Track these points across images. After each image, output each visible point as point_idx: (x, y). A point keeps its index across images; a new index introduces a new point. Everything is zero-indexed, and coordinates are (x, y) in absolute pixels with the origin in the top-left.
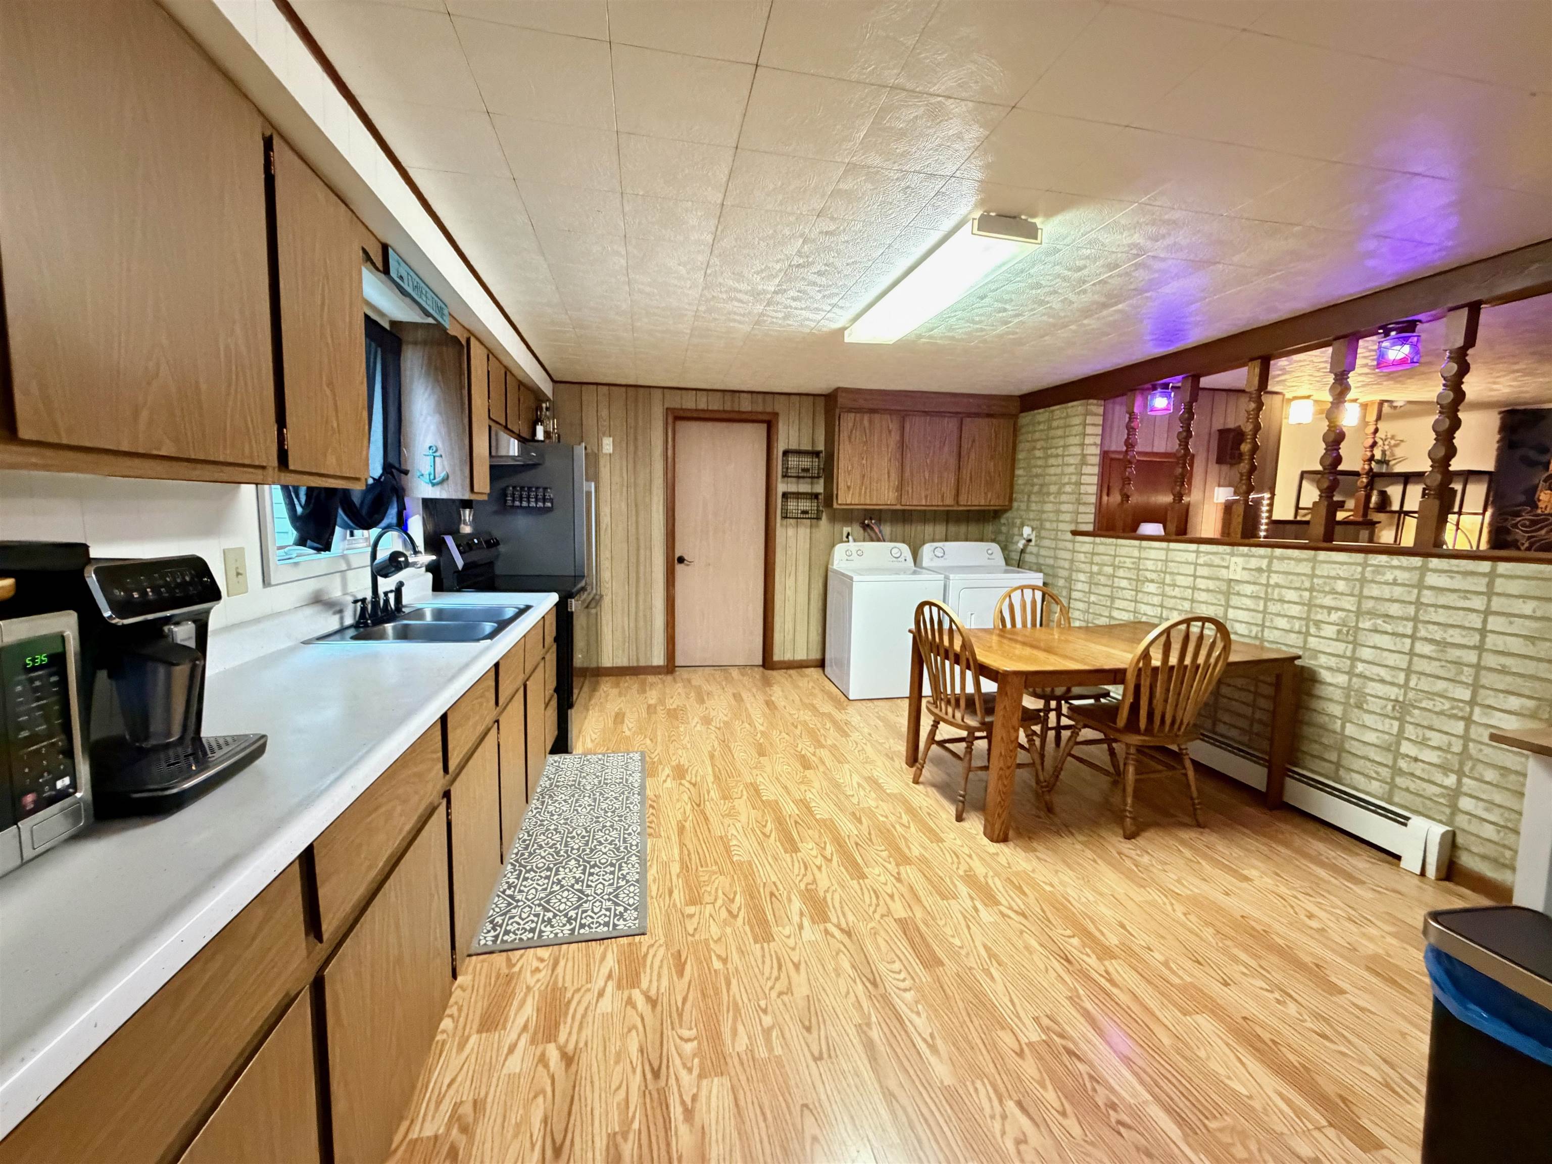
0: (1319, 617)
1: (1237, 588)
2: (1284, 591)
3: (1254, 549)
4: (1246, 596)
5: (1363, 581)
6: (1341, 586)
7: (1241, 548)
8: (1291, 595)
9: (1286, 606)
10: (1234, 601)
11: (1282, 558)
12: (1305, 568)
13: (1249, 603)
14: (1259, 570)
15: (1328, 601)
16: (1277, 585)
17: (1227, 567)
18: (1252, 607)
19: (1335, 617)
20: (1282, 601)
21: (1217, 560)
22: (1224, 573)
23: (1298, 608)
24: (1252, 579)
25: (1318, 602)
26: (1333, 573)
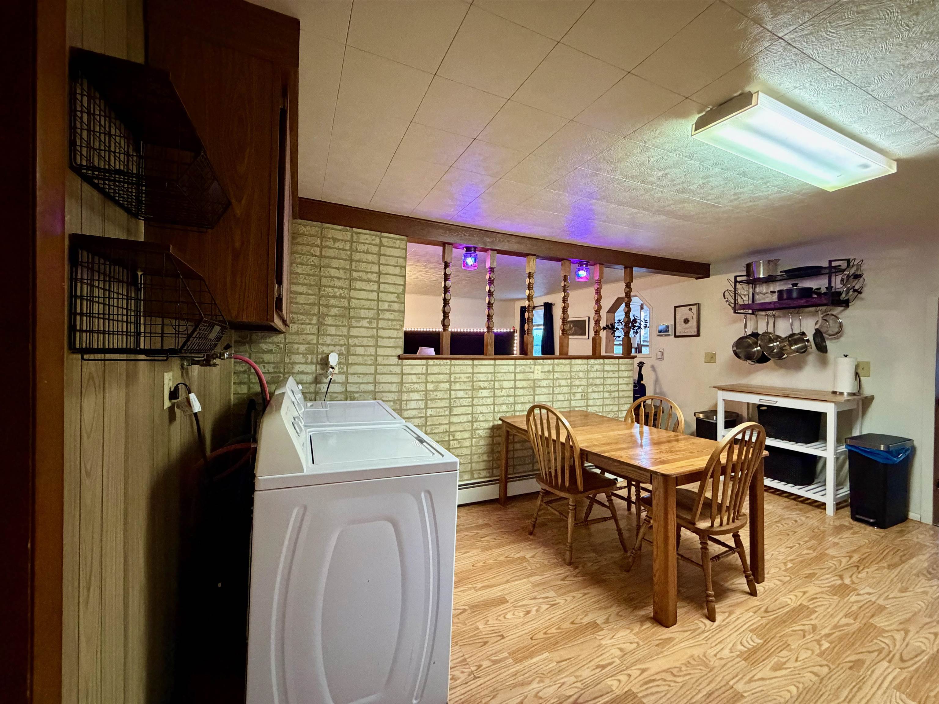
0: (574, 391)
1: (539, 383)
2: (561, 381)
3: (545, 361)
4: (544, 387)
5: (588, 371)
6: (581, 375)
7: (539, 361)
8: (563, 383)
9: (562, 388)
10: (538, 391)
11: (558, 365)
12: (567, 368)
13: (545, 390)
14: (549, 372)
15: (577, 382)
16: (558, 379)
17: (533, 372)
18: (547, 392)
19: (580, 389)
20: (560, 386)
21: (527, 369)
22: (531, 376)
23: (566, 388)
24: (546, 377)
25: (574, 384)
26: (578, 370)
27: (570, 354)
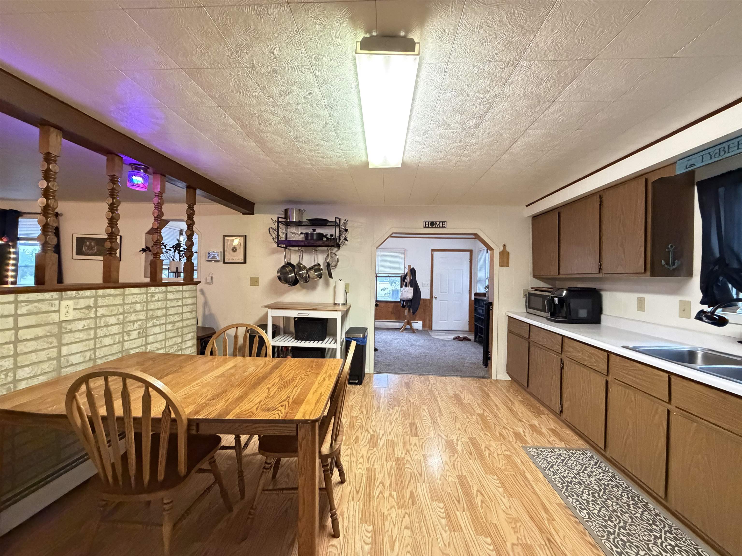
0: (129, 328)
1: (69, 327)
2: (108, 319)
3: (81, 292)
4: (79, 331)
5: (147, 302)
6: (138, 307)
7: (69, 293)
8: (112, 320)
9: (110, 328)
10: (67, 338)
11: (104, 296)
12: (119, 300)
13: (82, 336)
14: (88, 307)
15: (133, 317)
16: (103, 316)
17: (58, 311)
18: (85, 337)
19: (136, 325)
20: (107, 326)
21: (44, 307)
22: (55, 317)
23: (116, 327)
24: (83, 316)
25: (128, 320)
26: (134, 301)
27: (122, 280)
